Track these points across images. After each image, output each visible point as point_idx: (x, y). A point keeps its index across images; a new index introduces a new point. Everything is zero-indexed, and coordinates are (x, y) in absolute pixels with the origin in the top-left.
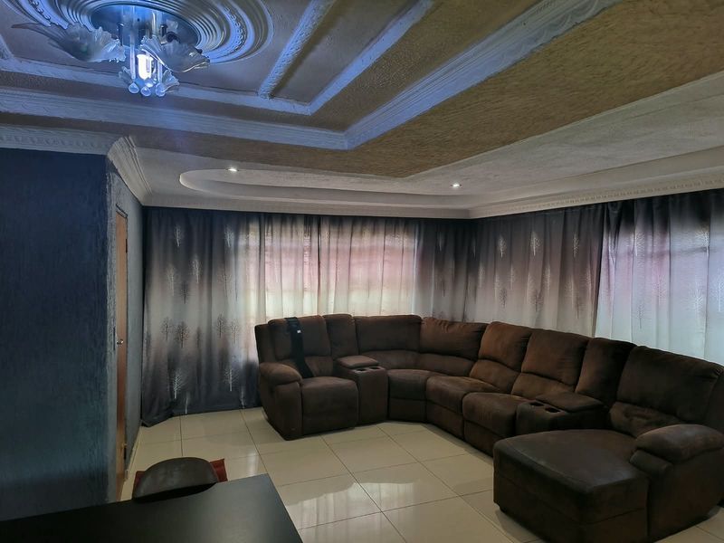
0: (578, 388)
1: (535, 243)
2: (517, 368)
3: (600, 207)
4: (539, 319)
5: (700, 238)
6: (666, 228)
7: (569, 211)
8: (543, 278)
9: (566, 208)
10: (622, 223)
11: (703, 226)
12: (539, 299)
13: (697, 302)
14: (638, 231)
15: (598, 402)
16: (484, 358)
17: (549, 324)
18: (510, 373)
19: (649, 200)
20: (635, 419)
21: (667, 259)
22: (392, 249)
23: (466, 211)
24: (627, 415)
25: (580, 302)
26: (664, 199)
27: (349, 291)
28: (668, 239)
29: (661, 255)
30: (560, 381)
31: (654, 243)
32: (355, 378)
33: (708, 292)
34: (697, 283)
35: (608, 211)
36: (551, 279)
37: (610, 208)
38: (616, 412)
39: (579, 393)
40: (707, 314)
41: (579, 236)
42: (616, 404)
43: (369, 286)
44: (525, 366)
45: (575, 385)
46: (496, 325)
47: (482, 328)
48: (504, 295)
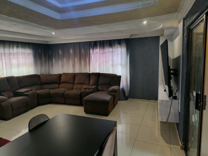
0: (90, 84)
1: (71, 51)
2: (73, 83)
3: (89, 42)
4: (74, 71)
5: (111, 49)
6: (104, 47)
7: (80, 43)
8: (74, 60)
9: (80, 42)
10: (94, 45)
11: (111, 47)
12: (74, 66)
13: (111, 62)
14: (98, 48)
15: (96, 86)
16: (63, 83)
17: (77, 71)
18: (72, 85)
19: (100, 41)
20: (104, 88)
21: (104, 54)
22: (25, 53)
23: (47, 42)
24: (102, 87)
25: (85, 65)
26: (103, 41)
27: (11, 68)
28: (104, 50)
29: (103, 53)
30: (85, 84)
31: (101, 51)
32: (27, 95)
33: (112, 60)
34: (111, 59)
35: (91, 43)
36: (77, 60)
38: (100, 88)
39: (91, 85)
40: (112, 65)
41: (84, 49)
42: (99, 86)
43: (18, 66)
44: (75, 82)
45: (89, 84)
46: (64, 74)
47: (60, 75)
48: (63, 66)
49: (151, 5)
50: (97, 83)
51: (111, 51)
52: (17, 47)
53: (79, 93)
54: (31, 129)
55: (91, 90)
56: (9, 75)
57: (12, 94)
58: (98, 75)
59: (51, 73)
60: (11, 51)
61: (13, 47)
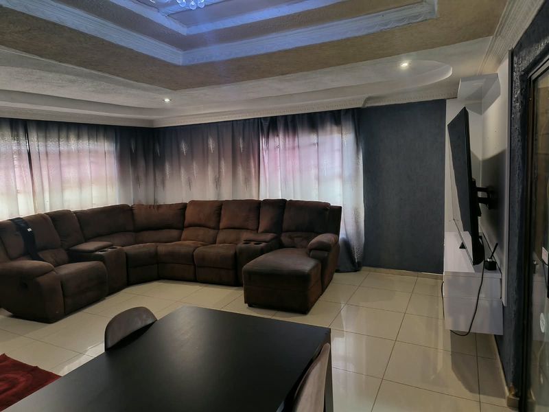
0: (260, 230)
1: (212, 144)
2: (217, 228)
3: (256, 121)
4: (219, 194)
5: (313, 138)
6: (295, 132)
7: (235, 123)
8: (220, 168)
9: (233, 121)
10: (271, 131)
11: (313, 132)
12: (217, 182)
13: (314, 172)
14: (281, 135)
15: (275, 235)
16: (190, 226)
17: (226, 195)
18: (212, 232)
19: (286, 117)
20: (296, 239)
21: (297, 149)
22: (96, 152)
23: (151, 121)
24: (290, 237)
25: (247, 180)
26: (294, 116)
28: (296, 139)
29: (294, 148)
30: (248, 229)
31: (289, 142)
32: (100, 258)
33: (318, 167)
34: (313, 162)
35: (261, 123)
36: (225, 167)
37: (262, 121)
38: (285, 239)
39: (263, 232)
40: (318, 179)
41: (243, 138)
42: (283, 234)
43: (81, 184)
44: (222, 225)
45: (257, 229)
46: (193, 202)
47: (184, 207)
49: (420, 19)
50: (277, 227)
51: (316, 141)
52: (79, 137)
53: (232, 252)
54: (110, 345)
55: (263, 245)
56: (58, 208)
57: (63, 255)
58: (281, 206)
59: (161, 202)
60: (62, 148)
61: (68, 138)
